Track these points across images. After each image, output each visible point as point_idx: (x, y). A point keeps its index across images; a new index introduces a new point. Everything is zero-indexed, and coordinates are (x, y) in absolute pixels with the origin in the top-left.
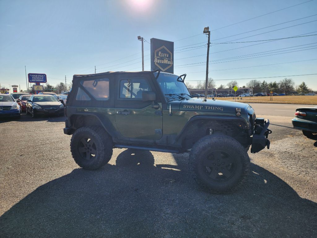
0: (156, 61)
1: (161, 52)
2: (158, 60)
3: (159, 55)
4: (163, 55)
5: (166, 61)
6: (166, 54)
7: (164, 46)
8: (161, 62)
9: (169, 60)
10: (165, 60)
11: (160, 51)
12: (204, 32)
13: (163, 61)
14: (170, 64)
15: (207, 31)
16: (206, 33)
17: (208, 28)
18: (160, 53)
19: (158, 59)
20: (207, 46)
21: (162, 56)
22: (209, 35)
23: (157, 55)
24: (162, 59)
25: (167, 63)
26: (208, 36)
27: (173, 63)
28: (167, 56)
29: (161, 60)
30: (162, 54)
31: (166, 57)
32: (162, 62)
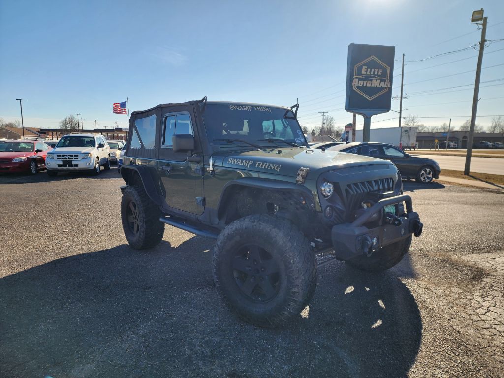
0: (356, 82)
1: (366, 67)
2: (360, 82)
3: (363, 72)
4: (370, 72)
5: (376, 83)
6: (376, 70)
7: (373, 56)
8: (365, 85)
9: (382, 80)
10: (374, 81)
11: (364, 65)
12: (473, 20)
13: (371, 82)
14: (384, 88)
15: (479, 17)
16: (478, 22)
17: (482, 11)
18: (364, 68)
19: (360, 79)
20: (478, 47)
21: (368, 73)
22: (484, 25)
23: (359, 73)
24: (368, 78)
25: (378, 86)
26: (481, 26)
27: (391, 85)
28: (380, 74)
29: (365, 82)
30: (369, 70)
31: (378, 75)
32: (368, 84)
